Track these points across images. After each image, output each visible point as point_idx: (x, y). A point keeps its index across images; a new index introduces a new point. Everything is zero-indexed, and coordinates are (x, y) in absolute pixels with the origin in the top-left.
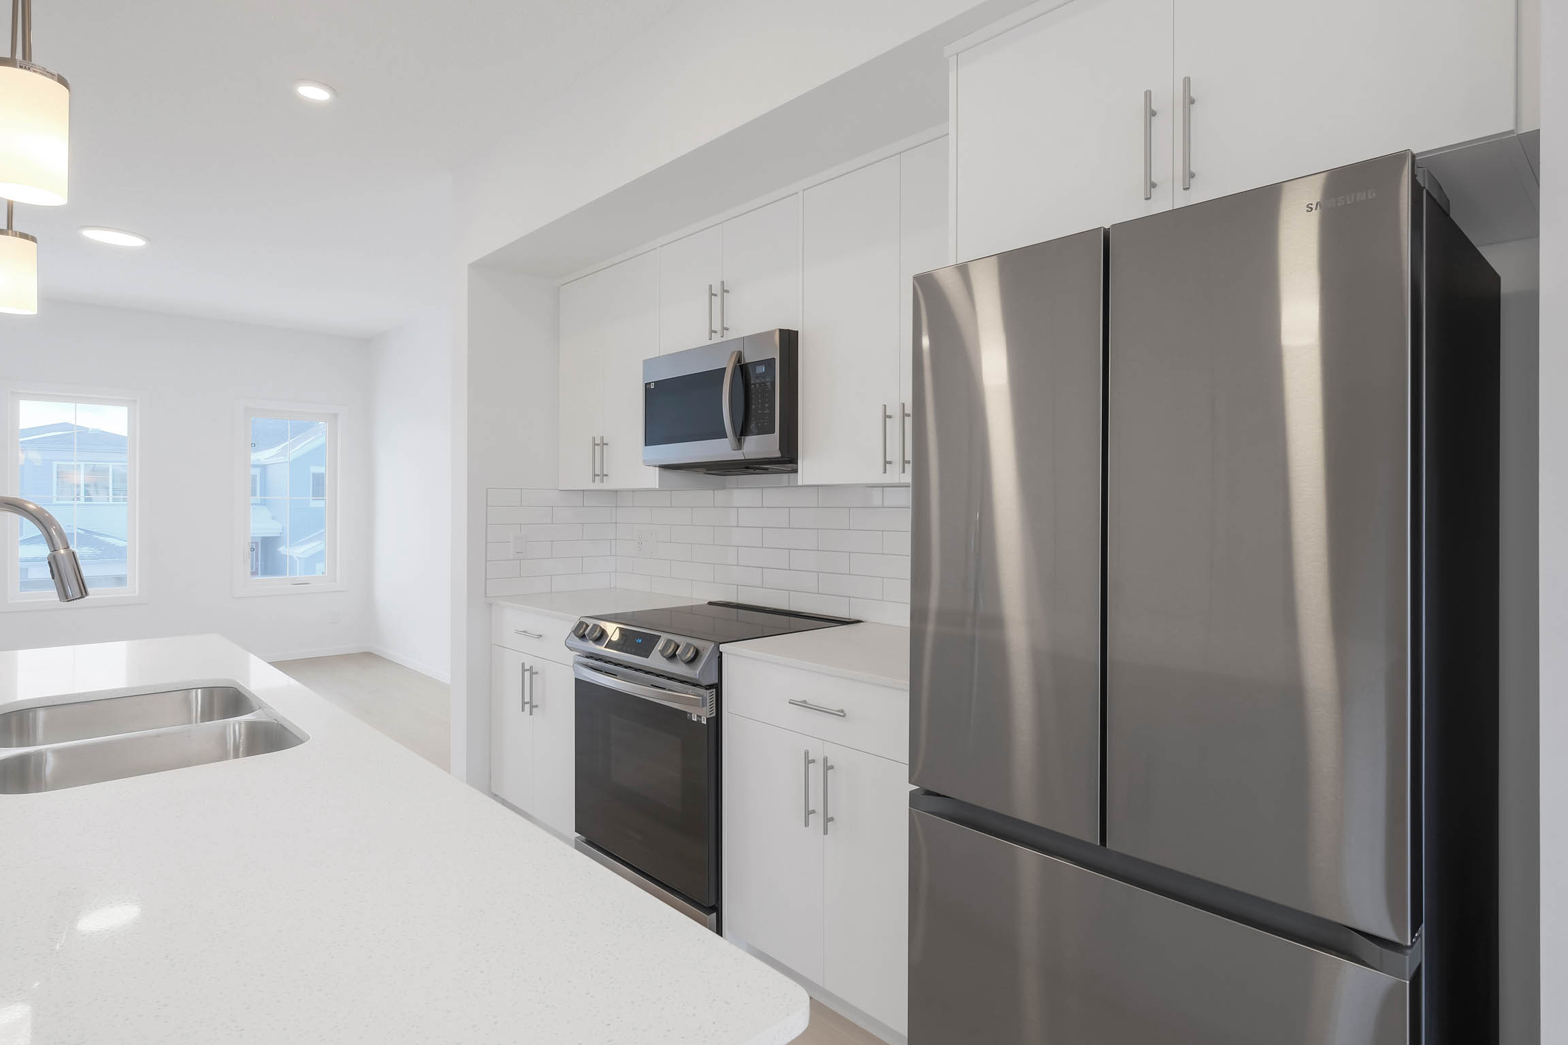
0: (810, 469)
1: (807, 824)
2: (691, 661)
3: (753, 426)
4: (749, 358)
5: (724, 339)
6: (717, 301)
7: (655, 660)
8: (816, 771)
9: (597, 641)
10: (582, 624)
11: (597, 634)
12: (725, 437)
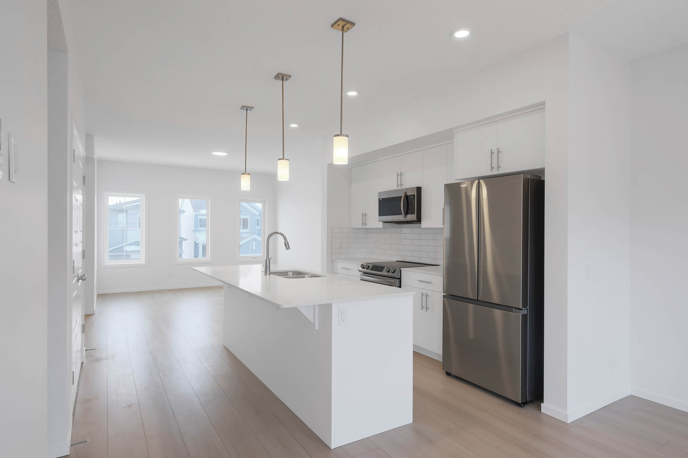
0: (425, 223)
1: (422, 309)
2: (393, 272)
3: (409, 212)
4: (408, 194)
5: (401, 188)
6: (399, 177)
7: (384, 273)
8: (424, 297)
9: (367, 269)
10: (362, 265)
11: (367, 267)
12: (402, 215)
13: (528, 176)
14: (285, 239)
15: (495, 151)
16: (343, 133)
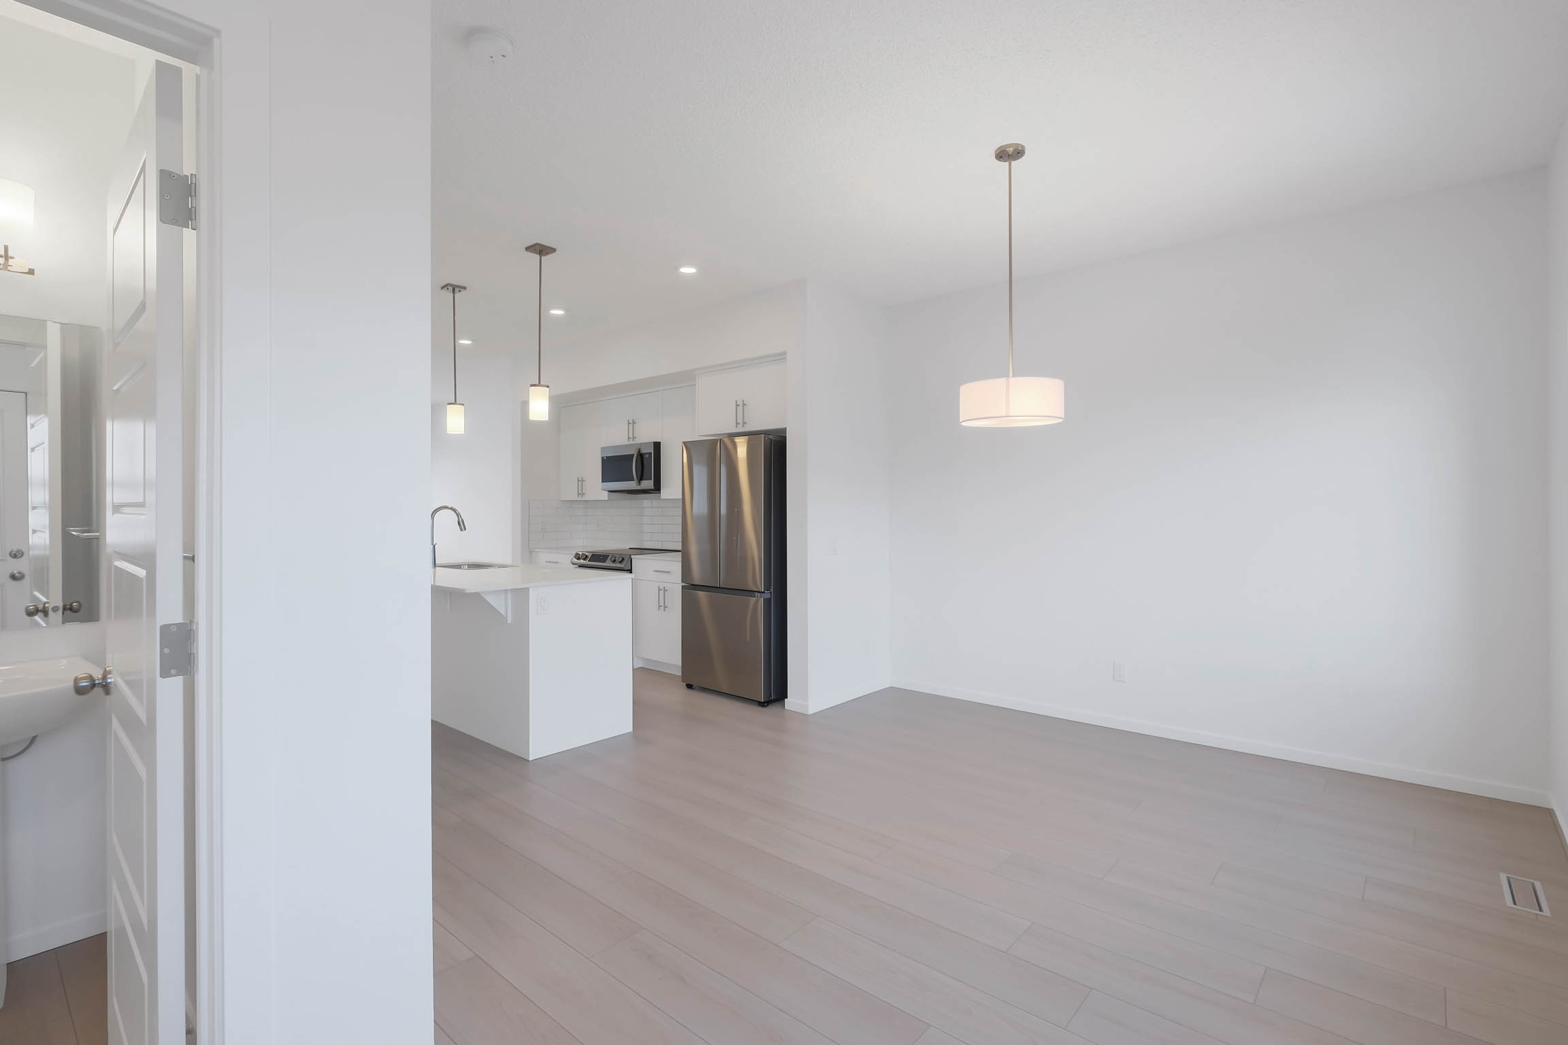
0: (665, 493)
1: (659, 609)
2: (621, 562)
3: (644, 478)
4: (643, 451)
5: (633, 442)
6: (631, 426)
7: (608, 564)
8: (662, 592)
9: (584, 559)
10: (577, 554)
11: (584, 557)
12: (634, 480)
13: (771, 437)
14: (458, 515)
15: (740, 403)
16: (542, 383)
